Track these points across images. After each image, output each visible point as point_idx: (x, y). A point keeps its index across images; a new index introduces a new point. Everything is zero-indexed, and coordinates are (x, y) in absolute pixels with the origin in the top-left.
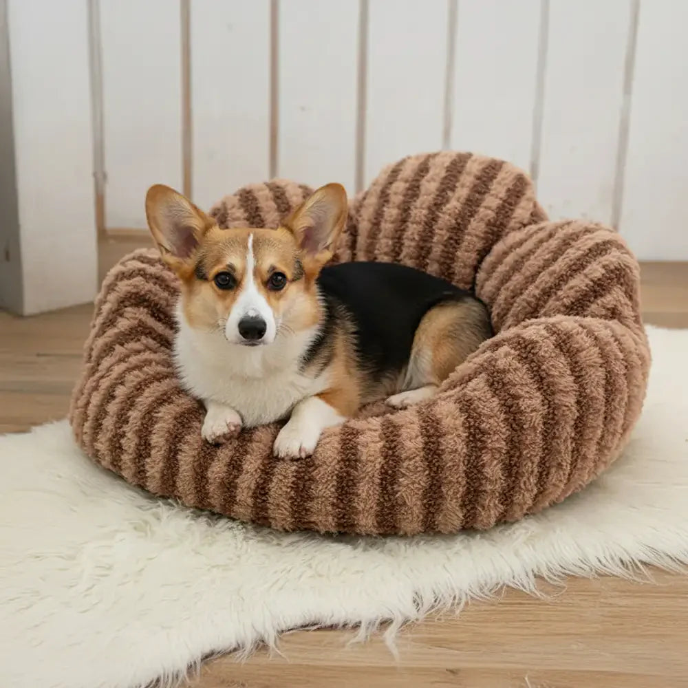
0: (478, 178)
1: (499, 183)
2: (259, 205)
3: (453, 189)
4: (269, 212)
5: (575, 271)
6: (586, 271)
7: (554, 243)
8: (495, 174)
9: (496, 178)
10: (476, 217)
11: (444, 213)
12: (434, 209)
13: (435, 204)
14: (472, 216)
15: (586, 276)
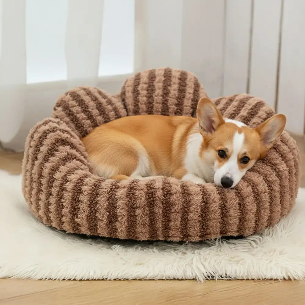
0: (180, 79)
1: (189, 81)
2: (82, 98)
3: (170, 85)
4: (89, 102)
5: (253, 115)
6: (258, 115)
7: (235, 103)
8: (186, 77)
9: (186, 78)
10: (186, 97)
11: (170, 98)
12: (165, 96)
13: (164, 94)
14: (184, 97)
15: (259, 117)
